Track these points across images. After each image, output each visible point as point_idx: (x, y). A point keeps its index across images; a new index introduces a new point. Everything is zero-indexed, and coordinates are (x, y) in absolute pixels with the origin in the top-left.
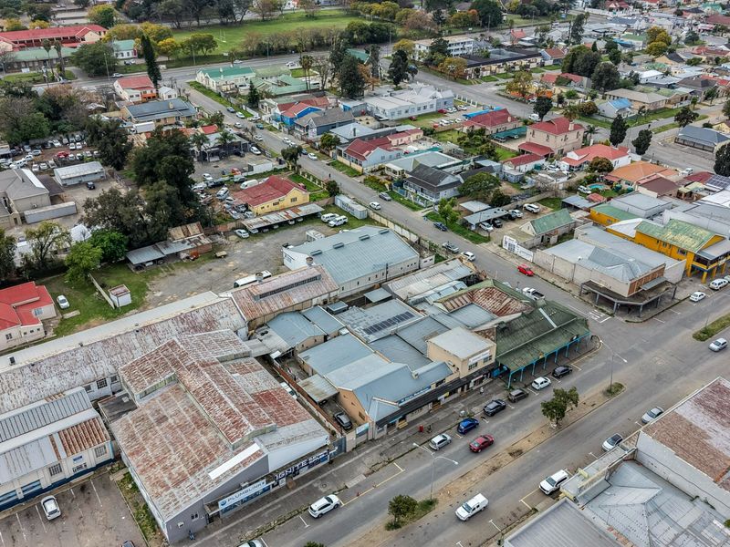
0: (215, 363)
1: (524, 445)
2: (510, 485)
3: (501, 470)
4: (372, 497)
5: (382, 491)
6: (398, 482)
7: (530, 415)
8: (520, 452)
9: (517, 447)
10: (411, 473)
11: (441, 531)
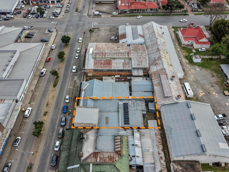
0: (128, 56)
1: (45, 118)
2: (40, 104)
3: (46, 106)
4: (68, 78)
5: (68, 80)
6: (67, 85)
7: (51, 130)
8: (45, 115)
9: (47, 116)
10: (66, 88)
11: (47, 84)
